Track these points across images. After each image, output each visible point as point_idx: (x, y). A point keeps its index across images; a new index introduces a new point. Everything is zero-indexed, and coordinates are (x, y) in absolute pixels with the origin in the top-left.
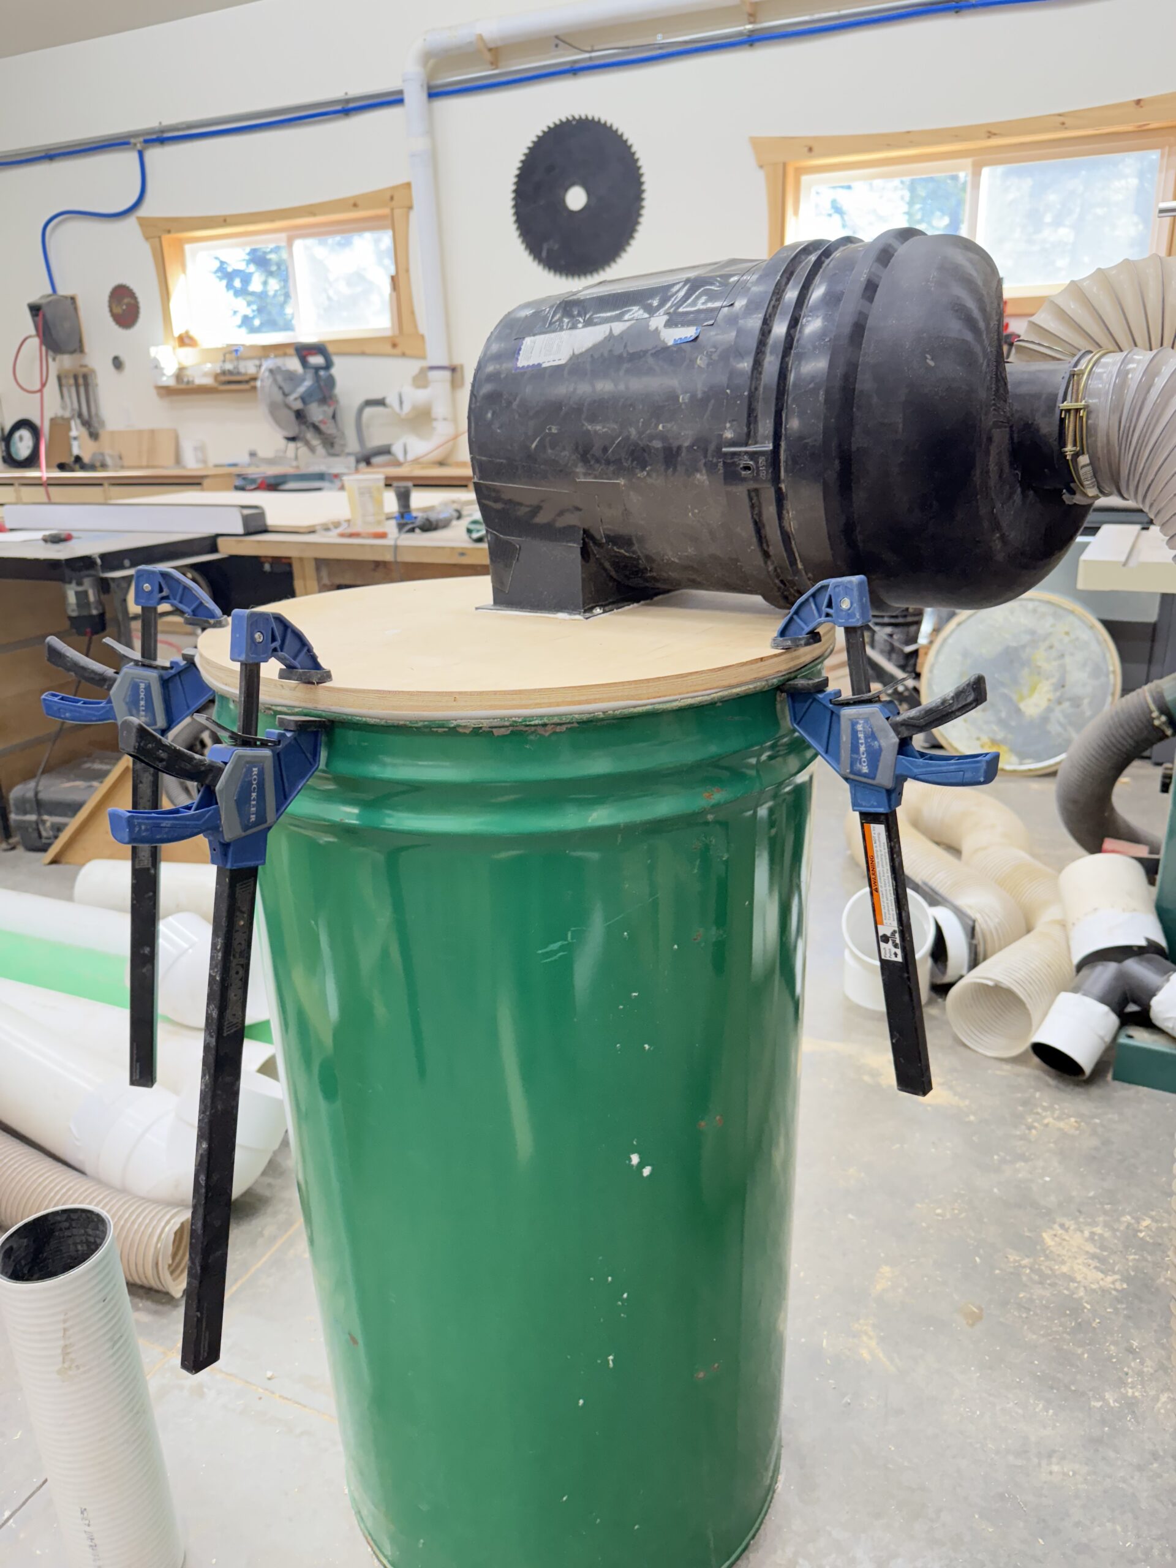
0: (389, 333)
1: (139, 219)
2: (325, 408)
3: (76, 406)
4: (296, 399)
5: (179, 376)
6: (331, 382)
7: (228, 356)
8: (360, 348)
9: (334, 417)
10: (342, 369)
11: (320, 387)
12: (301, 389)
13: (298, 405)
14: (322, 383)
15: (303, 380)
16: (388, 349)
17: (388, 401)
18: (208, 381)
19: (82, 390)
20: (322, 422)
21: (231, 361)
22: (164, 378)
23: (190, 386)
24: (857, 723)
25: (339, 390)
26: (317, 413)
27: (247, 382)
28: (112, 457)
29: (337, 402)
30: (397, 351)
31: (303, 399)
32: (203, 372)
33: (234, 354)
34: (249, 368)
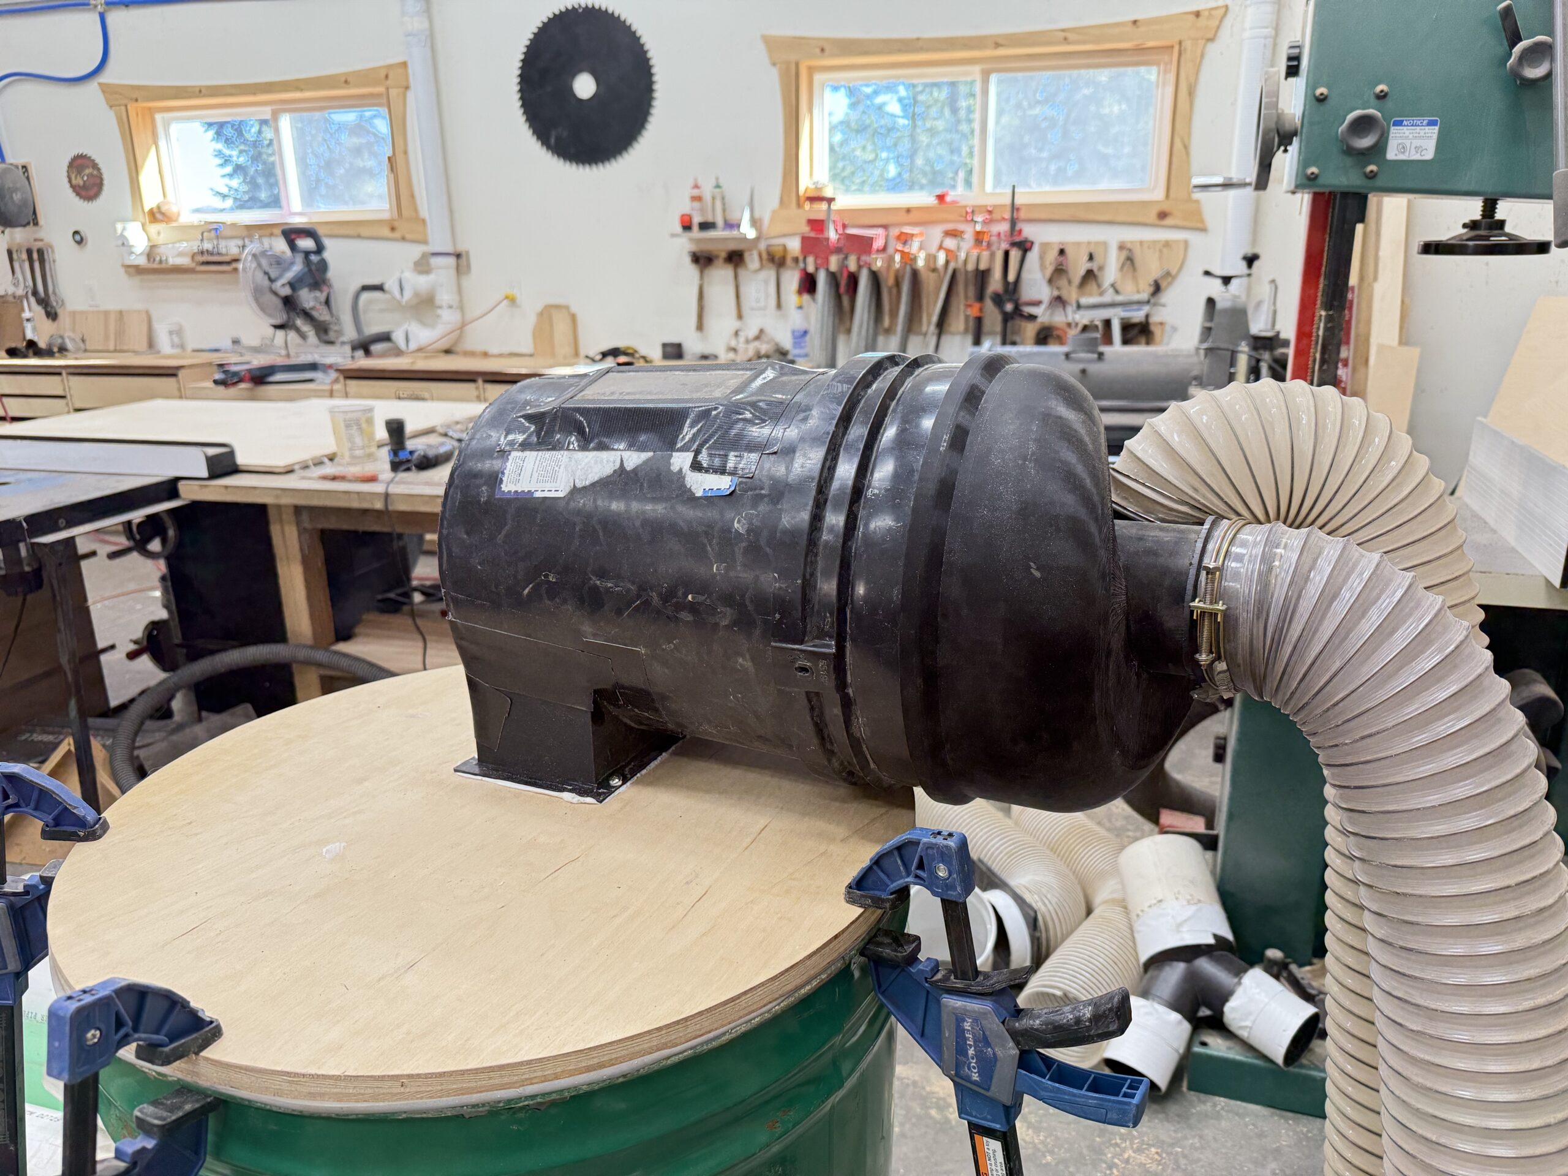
0: (386, 216)
1: (100, 84)
2: (318, 294)
3: (30, 283)
4: (283, 285)
5: (150, 255)
6: (323, 266)
7: (205, 234)
8: (354, 230)
9: (327, 302)
10: (335, 252)
11: (310, 270)
12: (290, 275)
13: (286, 291)
14: (313, 268)
15: (292, 263)
16: (386, 232)
17: (386, 287)
18: (185, 261)
19: (37, 265)
20: (313, 308)
21: (210, 240)
22: (133, 257)
23: (163, 266)
24: (964, 1020)
25: (331, 274)
26: (308, 298)
27: (228, 263)
28: (73, 340)
29: (330, 286)
30: (397, 235)
31: (292, 285)
32: (178, 252)
33: (213, 233)
34: (231, 248)
